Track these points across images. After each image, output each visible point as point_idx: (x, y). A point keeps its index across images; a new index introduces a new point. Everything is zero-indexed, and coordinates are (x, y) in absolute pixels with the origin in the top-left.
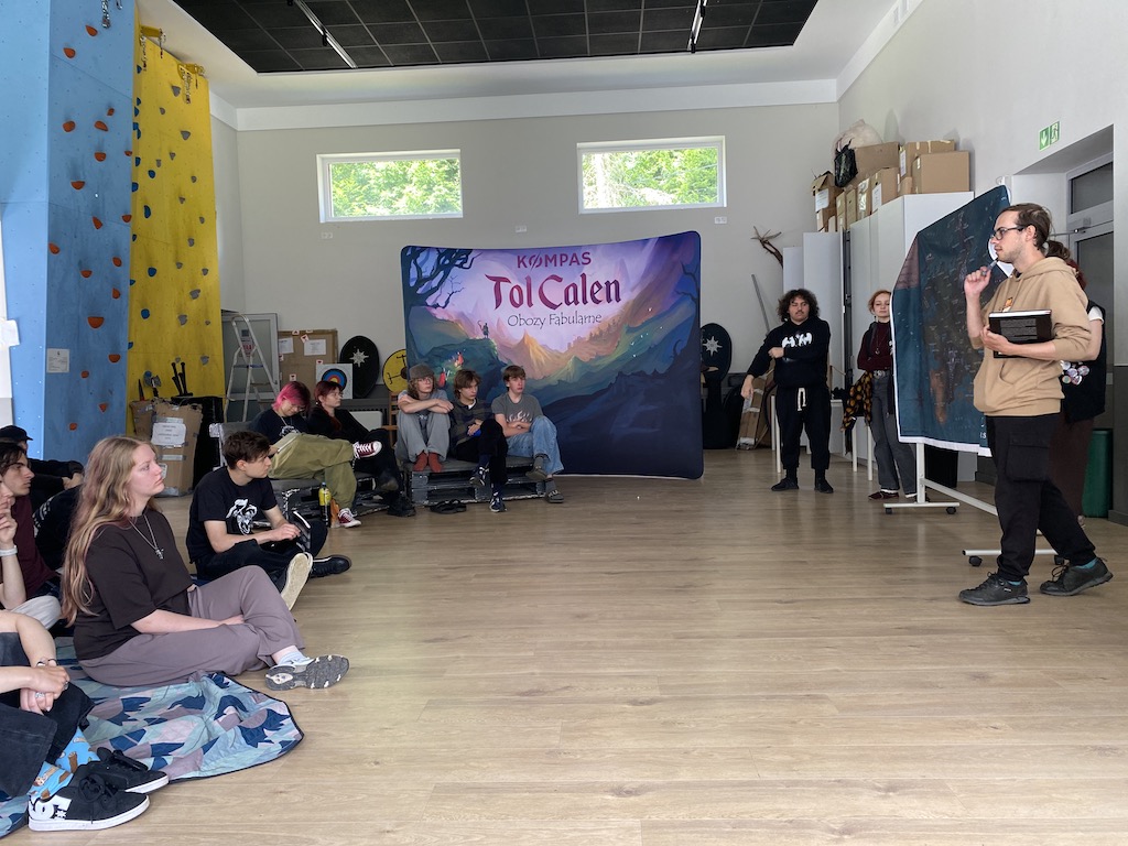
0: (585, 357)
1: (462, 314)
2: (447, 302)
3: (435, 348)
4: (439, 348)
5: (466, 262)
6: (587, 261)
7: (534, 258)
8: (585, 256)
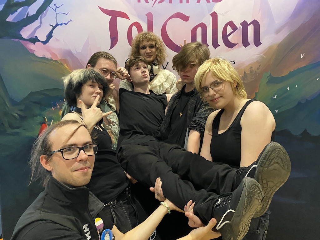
1: (69, 53)
2: (50, 36)
3: (32, 93)
4: (39, 93)
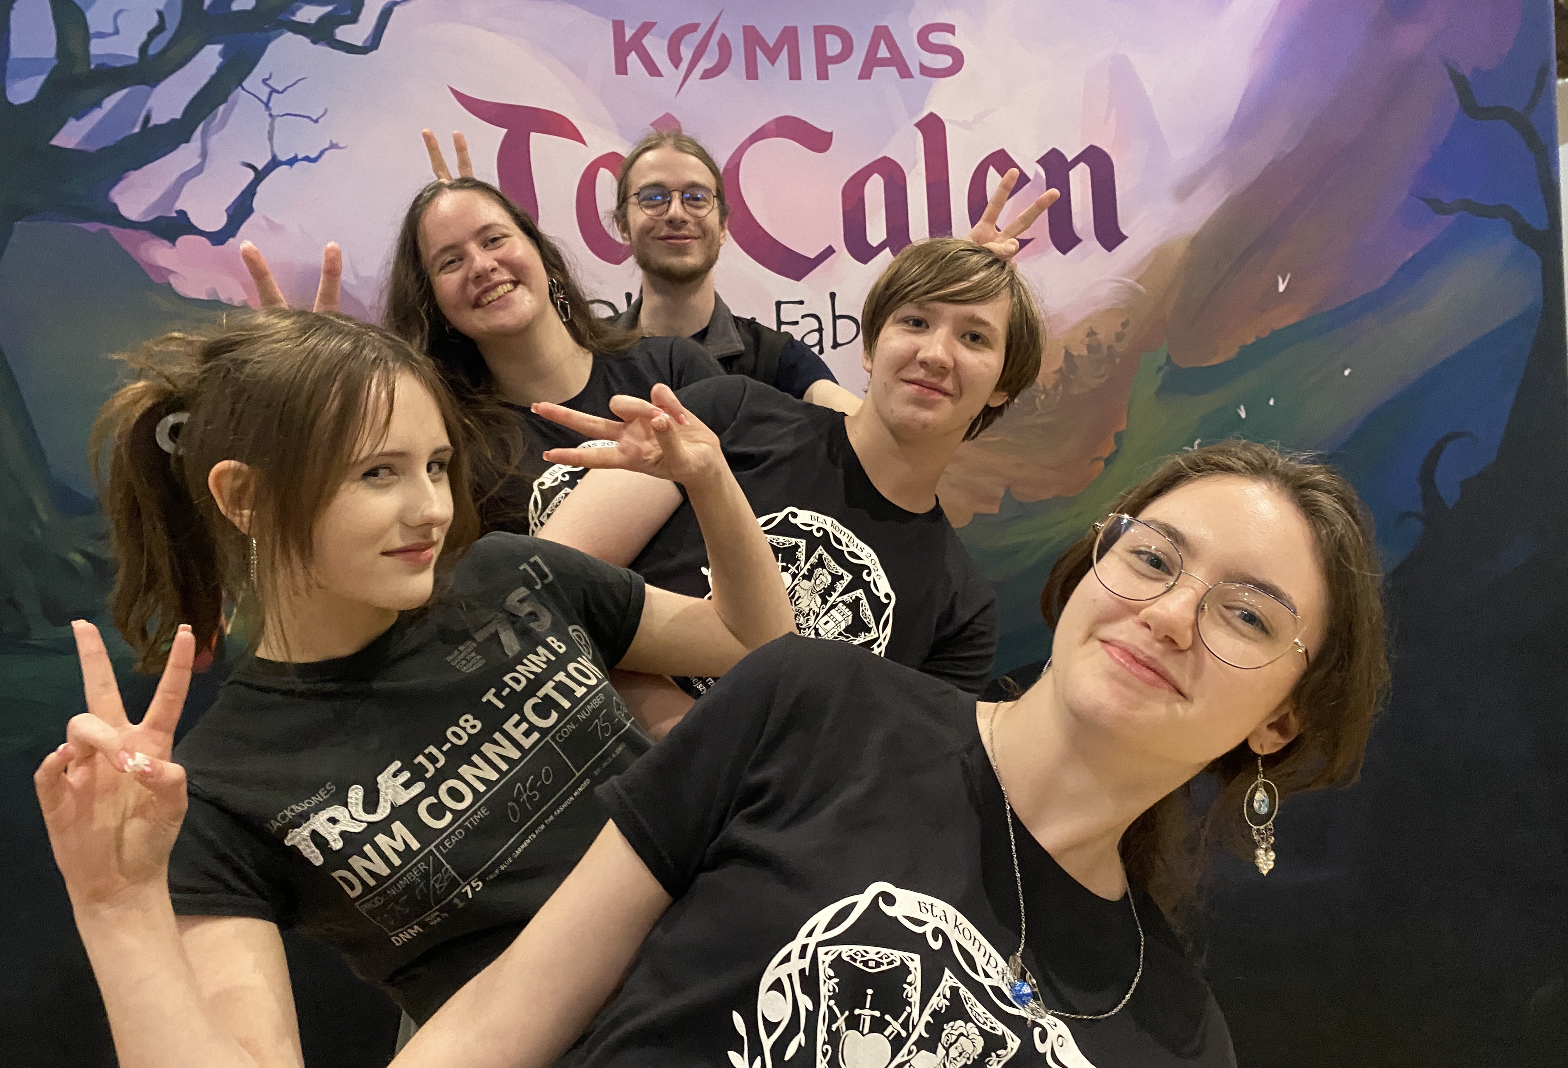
2: (241, 210)
5: (353, 19)
6: (946, 61)
7: (695, 38)
8: (936, 38)
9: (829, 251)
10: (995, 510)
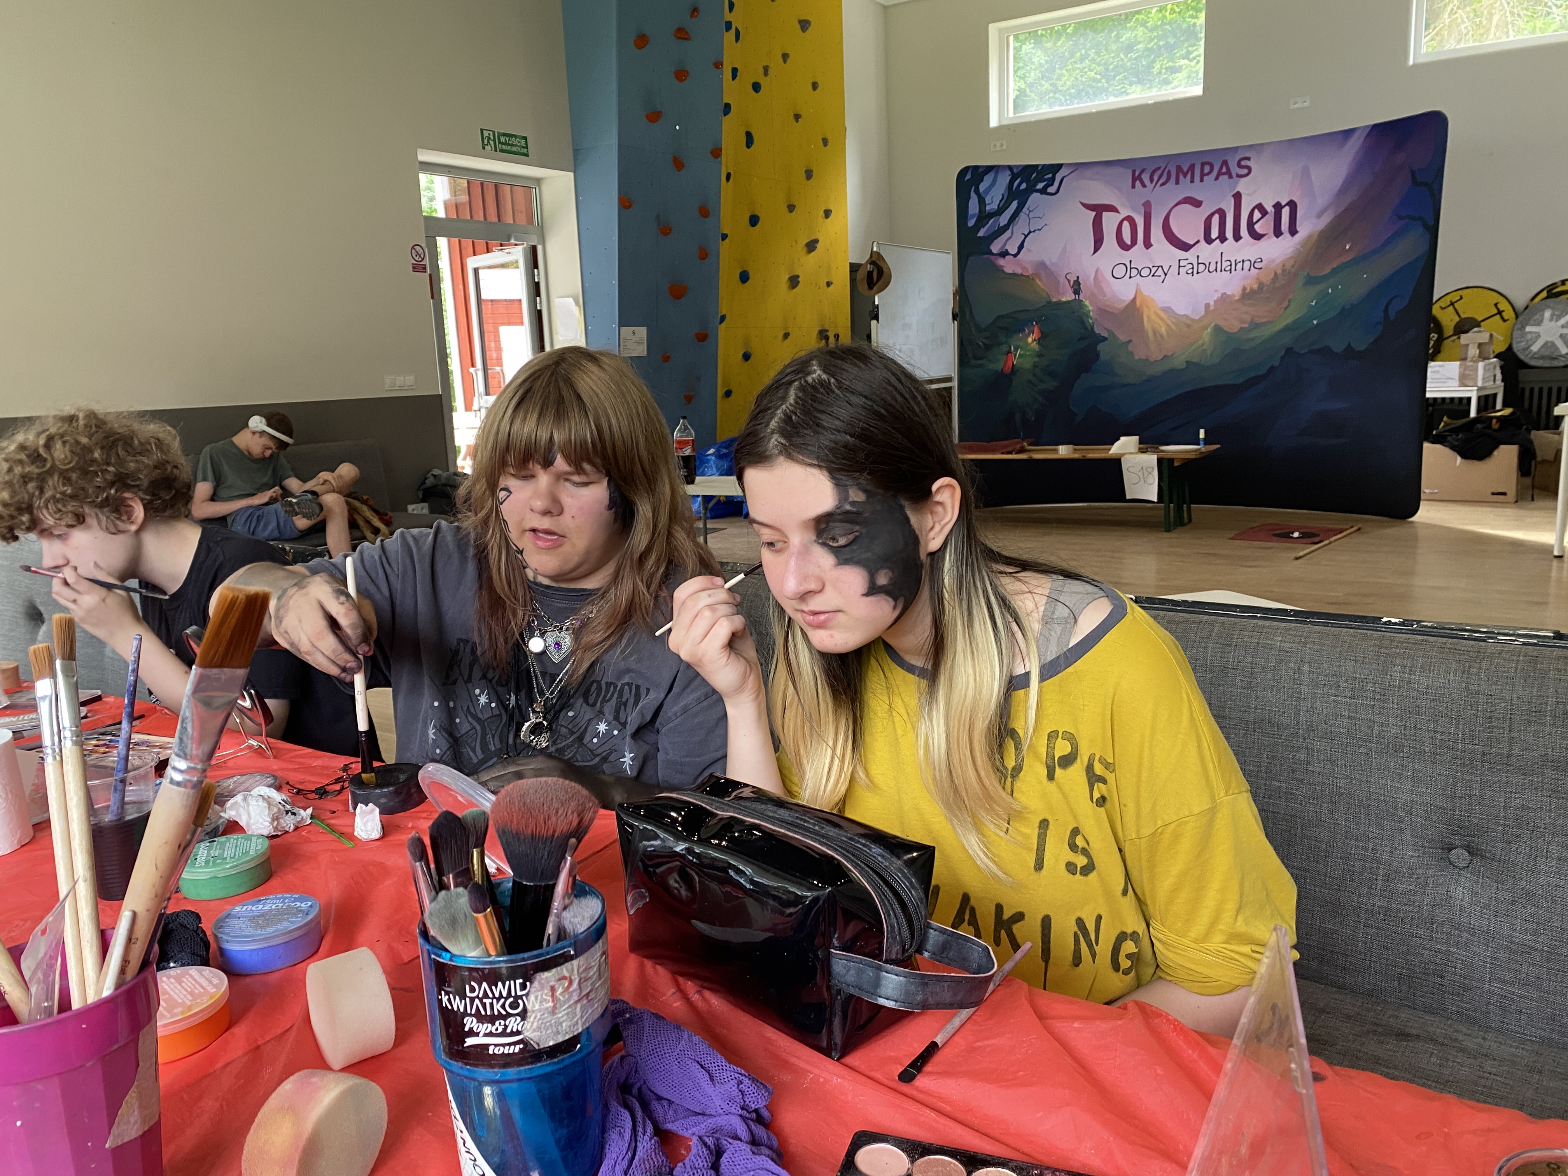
0: (1233, 325)
1: (1042, 265)
2: (1021, 247)
3: (999, 317)
4: (1006, 316)
5: (1052, 185)
6: (1245, 171)
7: (1159, 172)
8: (1243, 163)
9: (1198, 242)
10: (1246, 325)
